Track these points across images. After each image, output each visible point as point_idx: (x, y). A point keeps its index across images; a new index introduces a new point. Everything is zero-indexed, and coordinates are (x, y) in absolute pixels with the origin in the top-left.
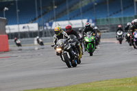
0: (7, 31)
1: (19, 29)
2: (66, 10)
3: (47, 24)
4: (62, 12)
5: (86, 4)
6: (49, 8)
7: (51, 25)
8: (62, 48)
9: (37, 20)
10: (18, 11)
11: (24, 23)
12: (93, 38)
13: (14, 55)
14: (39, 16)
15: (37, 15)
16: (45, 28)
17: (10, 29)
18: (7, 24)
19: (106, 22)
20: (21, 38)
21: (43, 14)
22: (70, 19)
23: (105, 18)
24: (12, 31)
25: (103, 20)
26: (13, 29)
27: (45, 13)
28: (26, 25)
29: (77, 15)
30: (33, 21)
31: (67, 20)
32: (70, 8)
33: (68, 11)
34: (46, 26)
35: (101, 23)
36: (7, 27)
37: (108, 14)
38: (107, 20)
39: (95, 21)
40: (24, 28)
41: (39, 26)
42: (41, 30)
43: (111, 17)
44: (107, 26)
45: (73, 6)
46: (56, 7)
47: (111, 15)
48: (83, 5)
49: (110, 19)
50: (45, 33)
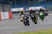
0: (12, 11)
1: (16, 10)
2: (34, 3)
3: (27, 8)
4: (33, 4)
5: (42, 1)
6: (28, 2)
7: (28, 9)
8: (23, 18)
9: (23, 7)
10: (16, 3)
11: (18, 8)
12: (43, 14)
13: (14, 20)
14: (24, 5)
15: (23, 5)
16: (26, 10)
17: (13, 10)
18: (11, 8)
19: (49, 7)
20: (17, 13)
21: (25, 5)
22: (36, 6)
23: (49, 6)
24: (14, 11)
25: (48, 7)
26: (14, 10)
27: (26, 4)
28: (19, 9)
29: (38, 5)
30: (22, 7)
31: (34, 7)
32: (36, 2)
33: (35, 3)
34: (26, 9)
35: (47, 8)
36: (12, 9)
37: (50, 5)
38: (50, 7)
39: (45, 7)
40: (18, 9)
41: (24, 9)
42: (25, 11)
43: (51, 6)
44: (50, 9)
45: (37, 1)
46: (30, 2)
47: (51, 5)
48: (41, 1)
49: (51, 7)
50: (26, 12)
